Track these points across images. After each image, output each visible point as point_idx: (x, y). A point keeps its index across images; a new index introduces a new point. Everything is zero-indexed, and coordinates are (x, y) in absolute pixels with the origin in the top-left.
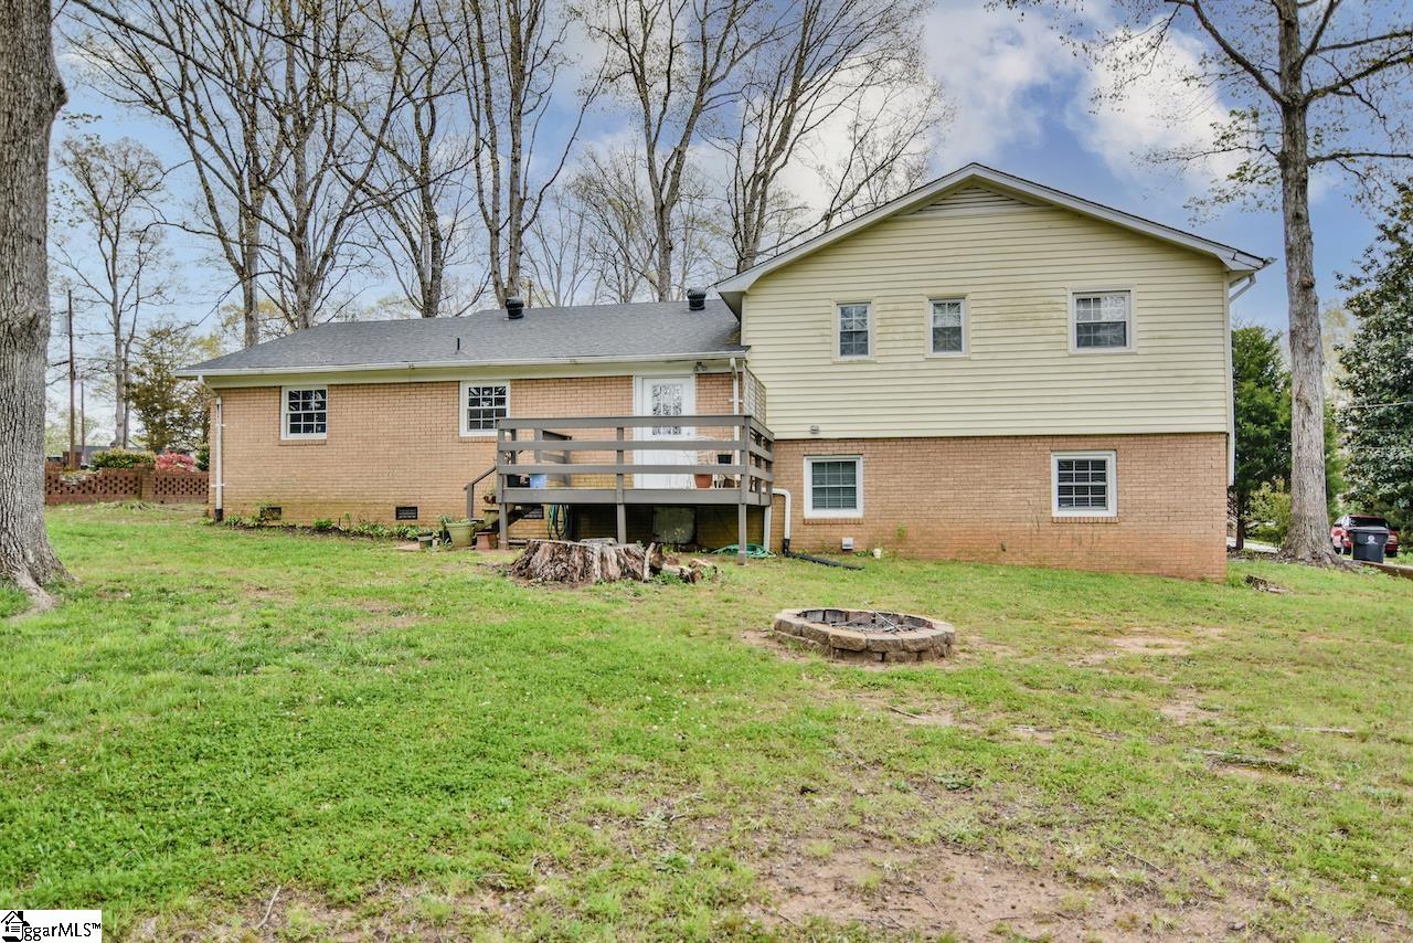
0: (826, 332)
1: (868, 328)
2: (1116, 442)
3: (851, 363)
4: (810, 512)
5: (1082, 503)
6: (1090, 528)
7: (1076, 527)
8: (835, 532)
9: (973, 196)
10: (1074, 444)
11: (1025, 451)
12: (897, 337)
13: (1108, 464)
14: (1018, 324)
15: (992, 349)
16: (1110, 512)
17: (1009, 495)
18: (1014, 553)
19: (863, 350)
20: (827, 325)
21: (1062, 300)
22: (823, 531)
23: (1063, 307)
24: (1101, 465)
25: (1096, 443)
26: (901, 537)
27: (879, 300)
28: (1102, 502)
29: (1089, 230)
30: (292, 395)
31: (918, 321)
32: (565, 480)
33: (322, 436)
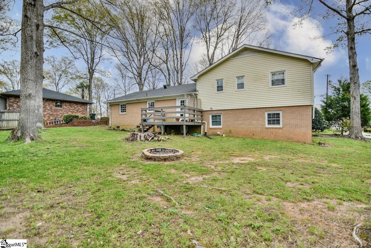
0: (214, 87)
1: (223, 85)
2: (282, 108)
3: (219, 93)
4: (211, 126)
5: (274, 124)
6: (275, 130)
7: (272, 130)
8: (216, 131)
9: (246, 52)
10: (271, 109)
11: (259, 111)
12: (229, 86)
13: (280, 114)
14: (257, 81)
15: (251, 88)
16: (281, 126)
17: (255, 122)
18: (256, 136)
19: (222, 90)
20: (214, 85)
21: (268, 75)
22: (213, 131)
23: (268, 76)
24: (279, 114)
25: (277, 109)
26: (230, 132)
27: (225, 78)
28: (279, 123)
29: (274, 57)
30: (121, 105)
31: (234, 82)
32: (164, 120)
33: (125, 113)
